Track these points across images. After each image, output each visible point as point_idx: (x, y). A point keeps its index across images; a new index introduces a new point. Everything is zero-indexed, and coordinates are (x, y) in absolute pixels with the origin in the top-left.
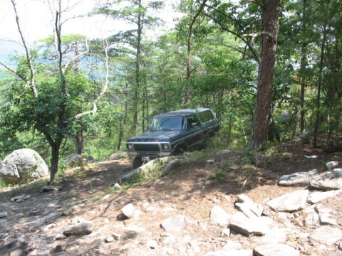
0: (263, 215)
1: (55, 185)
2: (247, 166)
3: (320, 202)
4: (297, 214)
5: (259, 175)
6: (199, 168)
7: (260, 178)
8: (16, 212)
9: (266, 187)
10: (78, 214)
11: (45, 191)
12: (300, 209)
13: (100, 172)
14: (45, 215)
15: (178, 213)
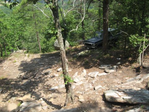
0: (84, 77)
3: (100, 76)
4: (92, 78)
8: (47, 63)
9: (95, 68)
10: (53, 68)
12: (94, 77)
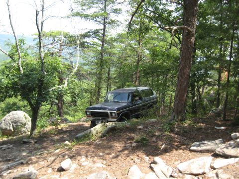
0: (171, 176)
1: (33, 138)
2: (167, 133)
3: (221, 168)
5: (175, 141)
6: (130, 133)
7: (176, 144)
9: (180, 151)
11: (25, 143)
12: (204, 173)
13: (68, 131)
14: (16, 161)
15: (104, 169)
